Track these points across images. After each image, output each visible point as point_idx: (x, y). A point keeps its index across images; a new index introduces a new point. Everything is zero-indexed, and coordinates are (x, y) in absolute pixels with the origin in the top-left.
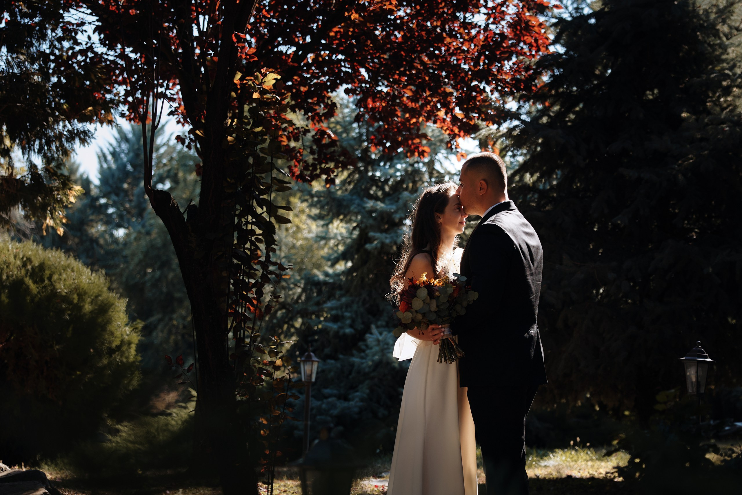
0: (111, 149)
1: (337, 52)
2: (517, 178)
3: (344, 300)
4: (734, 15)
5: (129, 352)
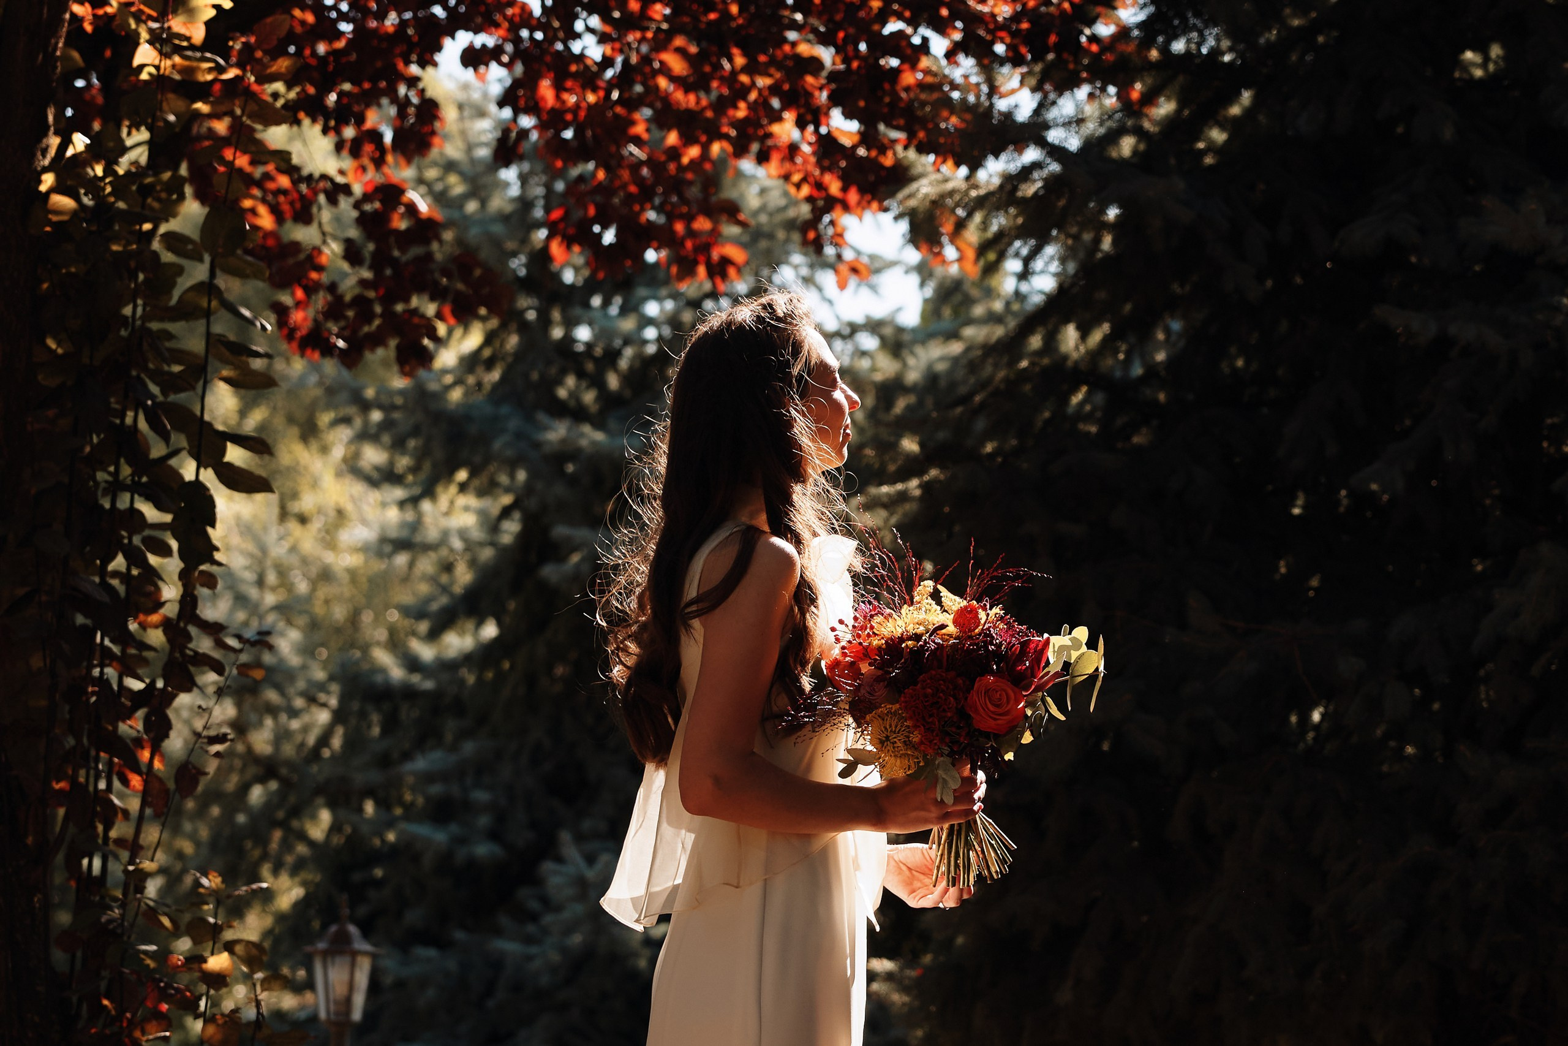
2: (1036, 341)
3: (469, 748)
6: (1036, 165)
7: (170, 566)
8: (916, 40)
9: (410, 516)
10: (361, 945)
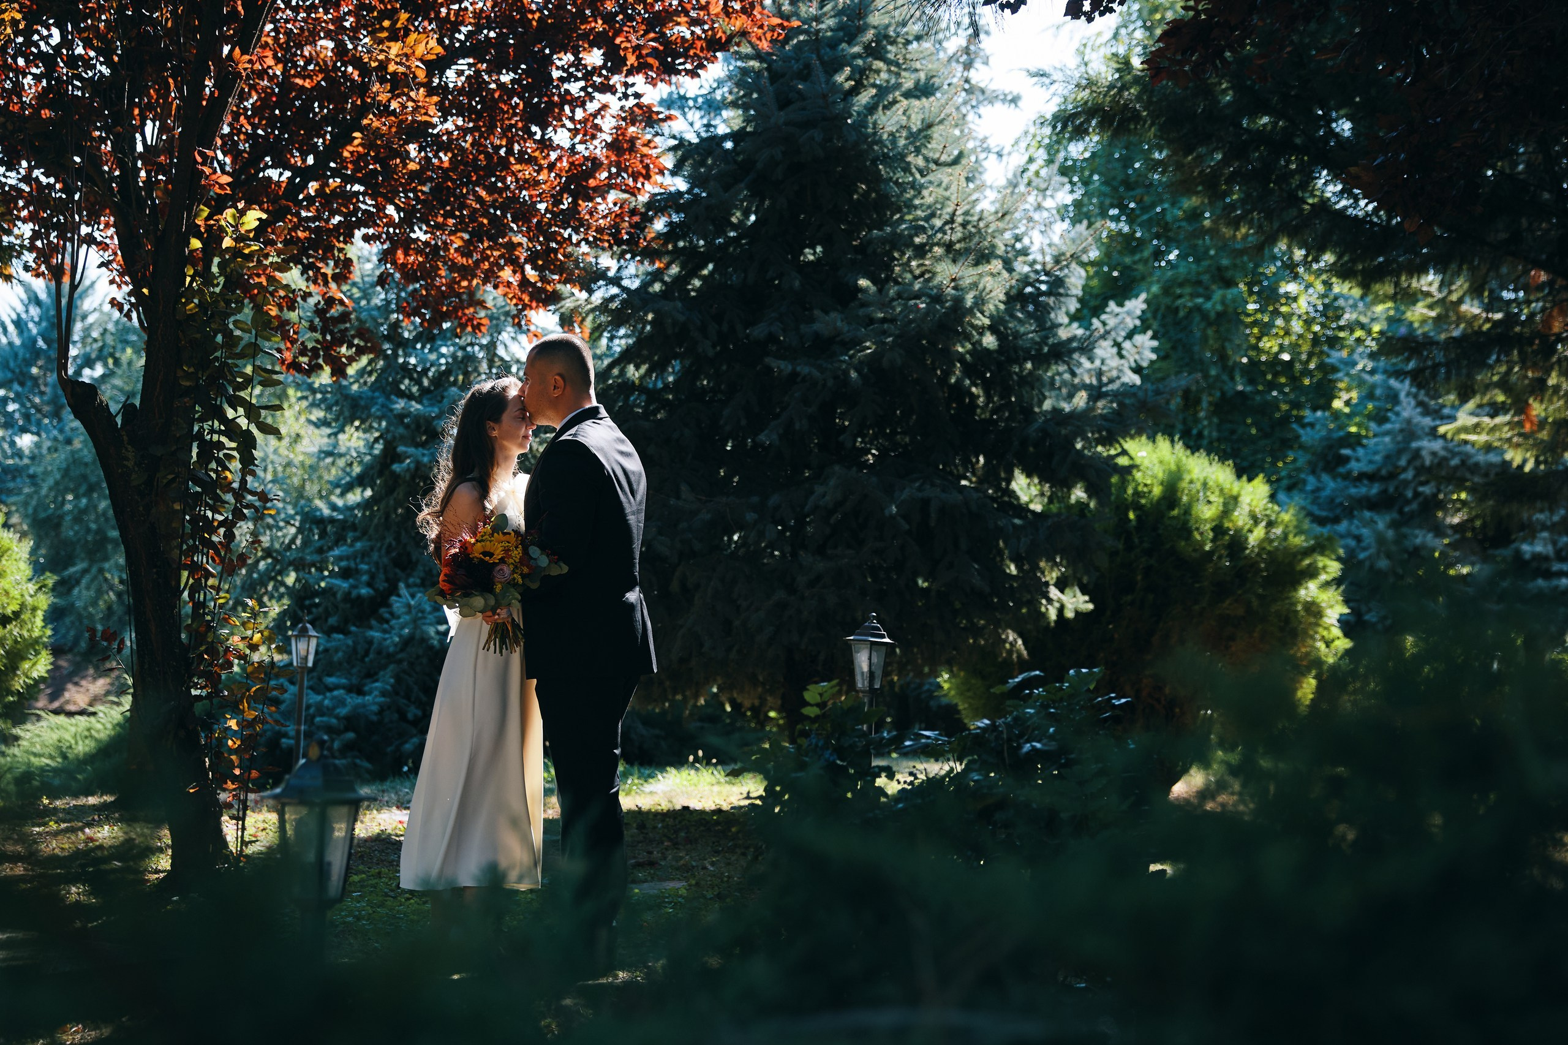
1: (353, 181)
3: (358, 545)
4: (933, 142)
5: (33, 623)
7: (236, 465)
8: (565, 236)
9: (333, 441)
10: (312, 633)
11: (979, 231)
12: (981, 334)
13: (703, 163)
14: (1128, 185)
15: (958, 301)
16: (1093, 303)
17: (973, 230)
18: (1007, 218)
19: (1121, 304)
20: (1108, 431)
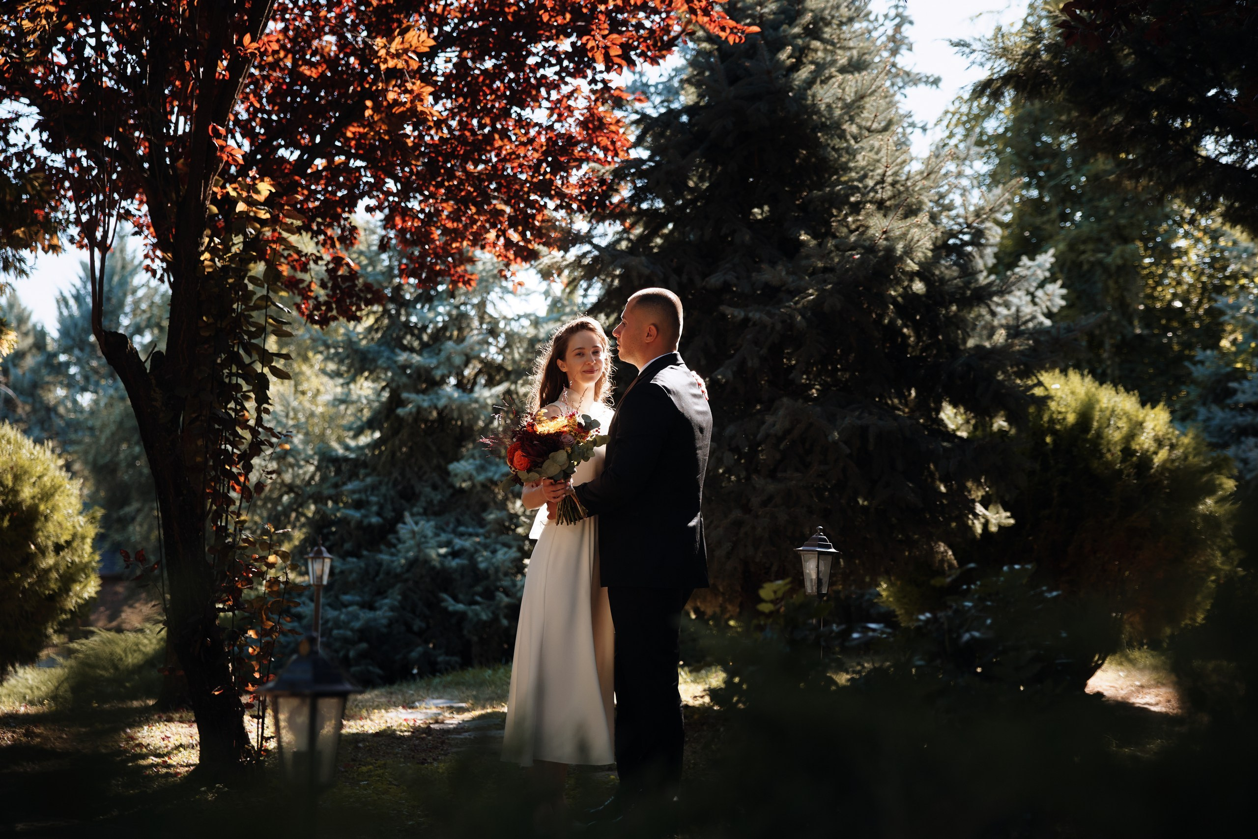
0: (74, 292)
1: (357, 157)
3: (369, 480)
4: (865, 112)
5: (83, 550)
6: (589, 252)
7: (251, 405)
8: (542, 203)
9: (346, 390)
10: (326, 554)
11: (907, 189)
12: (911, 280)
13: (662, 135)
14: (1038, 155)
15: (890, 250)
16: (1007, 260)
17: (902, 189)
18: (933, 176)
19: (1032, 259)
20: (1025, 365)
